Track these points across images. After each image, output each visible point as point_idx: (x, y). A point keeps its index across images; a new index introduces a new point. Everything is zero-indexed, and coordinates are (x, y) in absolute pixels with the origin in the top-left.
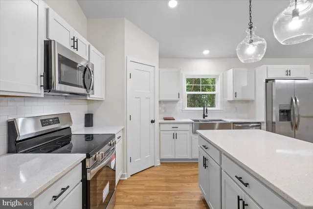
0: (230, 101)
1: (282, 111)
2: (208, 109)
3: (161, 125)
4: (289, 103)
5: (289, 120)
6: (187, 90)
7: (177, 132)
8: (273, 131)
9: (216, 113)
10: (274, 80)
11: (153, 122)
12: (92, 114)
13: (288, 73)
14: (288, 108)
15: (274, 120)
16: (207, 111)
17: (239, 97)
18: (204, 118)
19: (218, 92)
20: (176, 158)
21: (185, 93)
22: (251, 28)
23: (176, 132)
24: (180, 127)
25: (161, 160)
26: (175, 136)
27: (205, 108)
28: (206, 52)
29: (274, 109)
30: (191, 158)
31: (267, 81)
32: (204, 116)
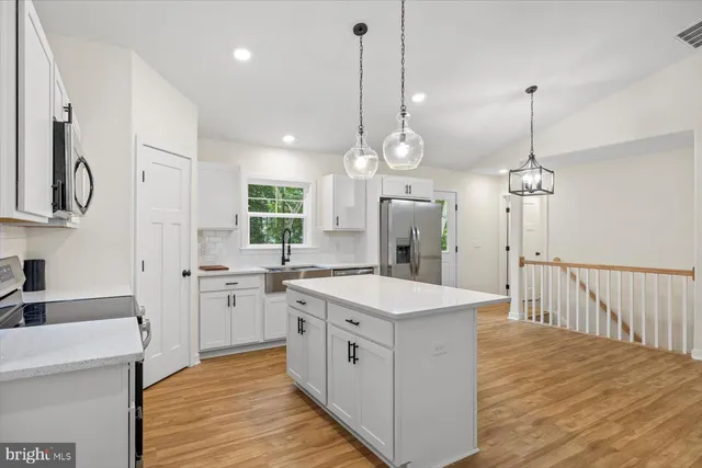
0: (328, 233)
1: (400, 248)
2: (292, 246)
3: (202, 281)
4: (408, 236)
5: (408, 261)
6: (250, 210)
7: (236, 293)
8: (389, 274)
9: (305, 253)
10: (390, 199)
11: (186, 274)
12: (43, 261)
13: (408, 189)
14: (407, 244)
15: (390, 263)
16: (289, 251)
17: (343, 225)
18: (283, 264)
19: (307, 214)
20: (234, 344)
21: (247, 215)
22: (361, 133)
23: (234, 293)
24: (242, 282)
25: (201, 353)
26: (231, 301)
27: (286, 245)
28: (289, 139)
29: (390, 245)
30: (262, 341)
31: (382, 200)
32: (284, 261)
